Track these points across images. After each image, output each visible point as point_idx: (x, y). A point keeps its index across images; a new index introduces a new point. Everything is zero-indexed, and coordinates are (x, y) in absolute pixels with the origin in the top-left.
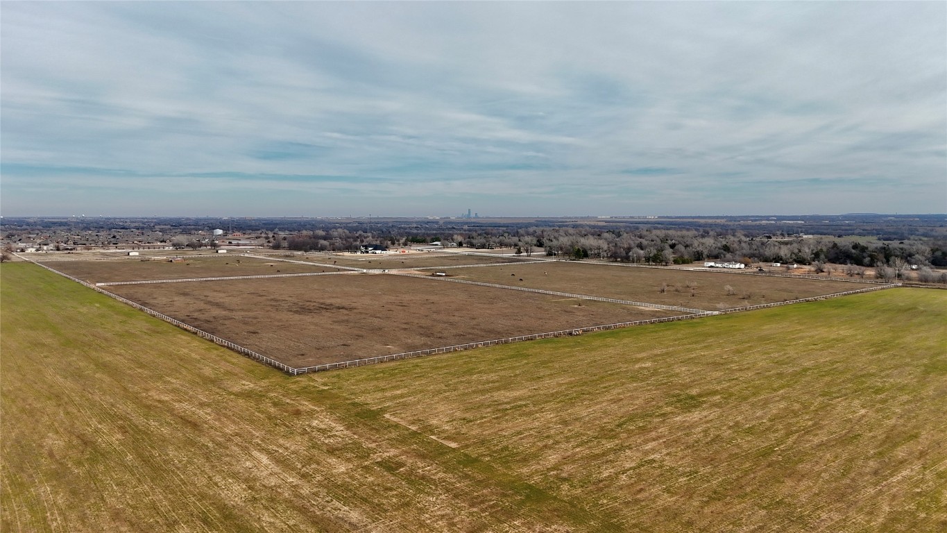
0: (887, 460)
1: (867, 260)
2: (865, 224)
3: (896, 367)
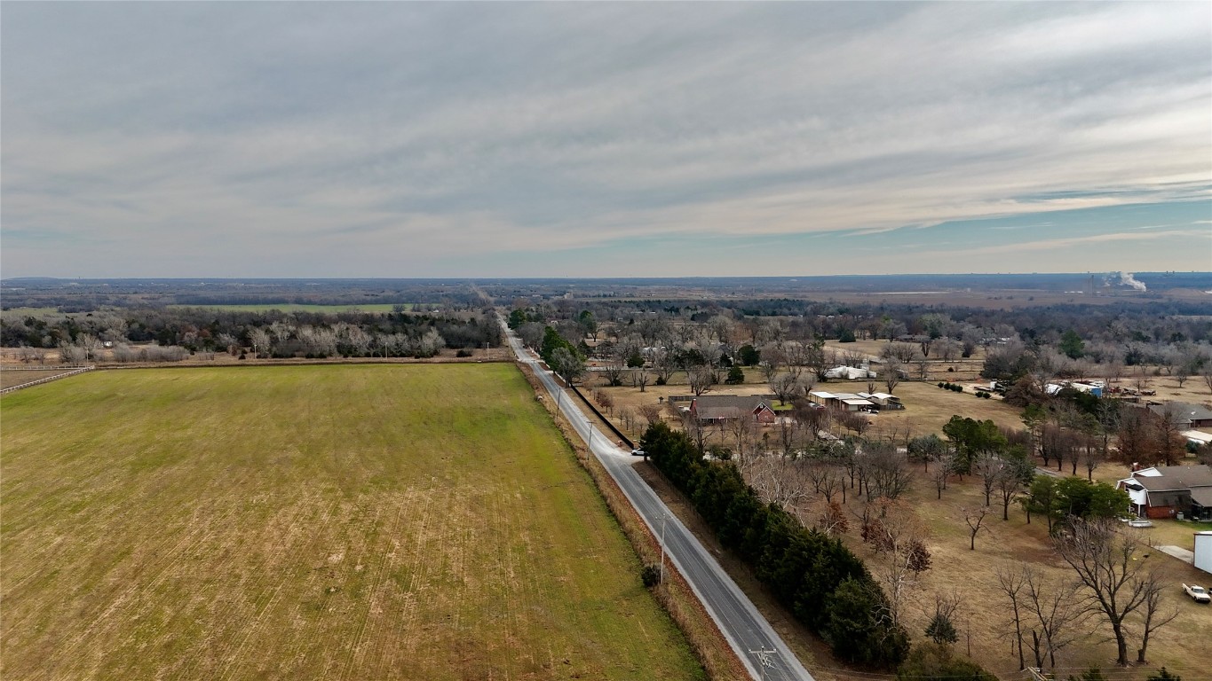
0: (94, 593)
1: (47, 339)
2: (39, 292)
3: (96, 473)
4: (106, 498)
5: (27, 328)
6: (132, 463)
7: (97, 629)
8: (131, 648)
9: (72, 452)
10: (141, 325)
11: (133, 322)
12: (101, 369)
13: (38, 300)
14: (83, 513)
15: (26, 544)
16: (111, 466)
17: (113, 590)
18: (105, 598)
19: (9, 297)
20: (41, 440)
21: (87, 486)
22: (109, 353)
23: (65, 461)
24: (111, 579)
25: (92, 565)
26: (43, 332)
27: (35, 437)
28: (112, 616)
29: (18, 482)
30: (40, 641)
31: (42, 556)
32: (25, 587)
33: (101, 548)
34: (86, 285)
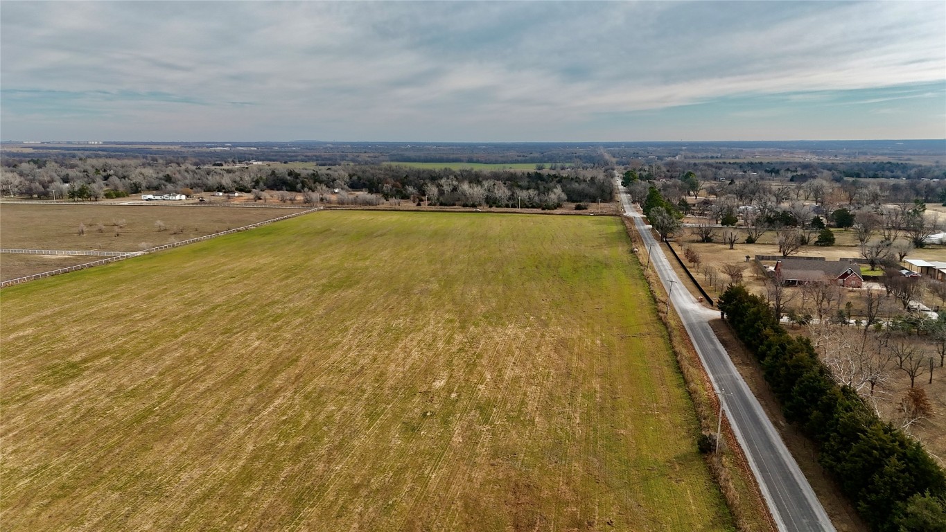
0: (264, 393)
1: (299, 186)
2: (308, 151)
3: (298, 291)
4: (297, 313)
5: (289, 178)
6: (324, 285)
7: (256, 424)
8: (273, 446)
9: (289, 272)
10: (359, 177)
11: (354, 175)
12: (327, 210)
13: (306, 156)
14: (279, 323)
15: (235, 345)
16: (309, 286)
17: (277, 391)
18: (269, 397)
19: (289, 154)
20: (273, 262)
21: (290, 301)
22: (334, 198)
23: (282, 280)
24: (278, 382)
25: (271, 367)
26: (298, 181)
27: (270, 259)
28: (270, 414)
29: (248, 294)
30: (216, 429)
31: (242, 356)
32: (223, 381)
33: (280, 354)
34: (337, 146)
